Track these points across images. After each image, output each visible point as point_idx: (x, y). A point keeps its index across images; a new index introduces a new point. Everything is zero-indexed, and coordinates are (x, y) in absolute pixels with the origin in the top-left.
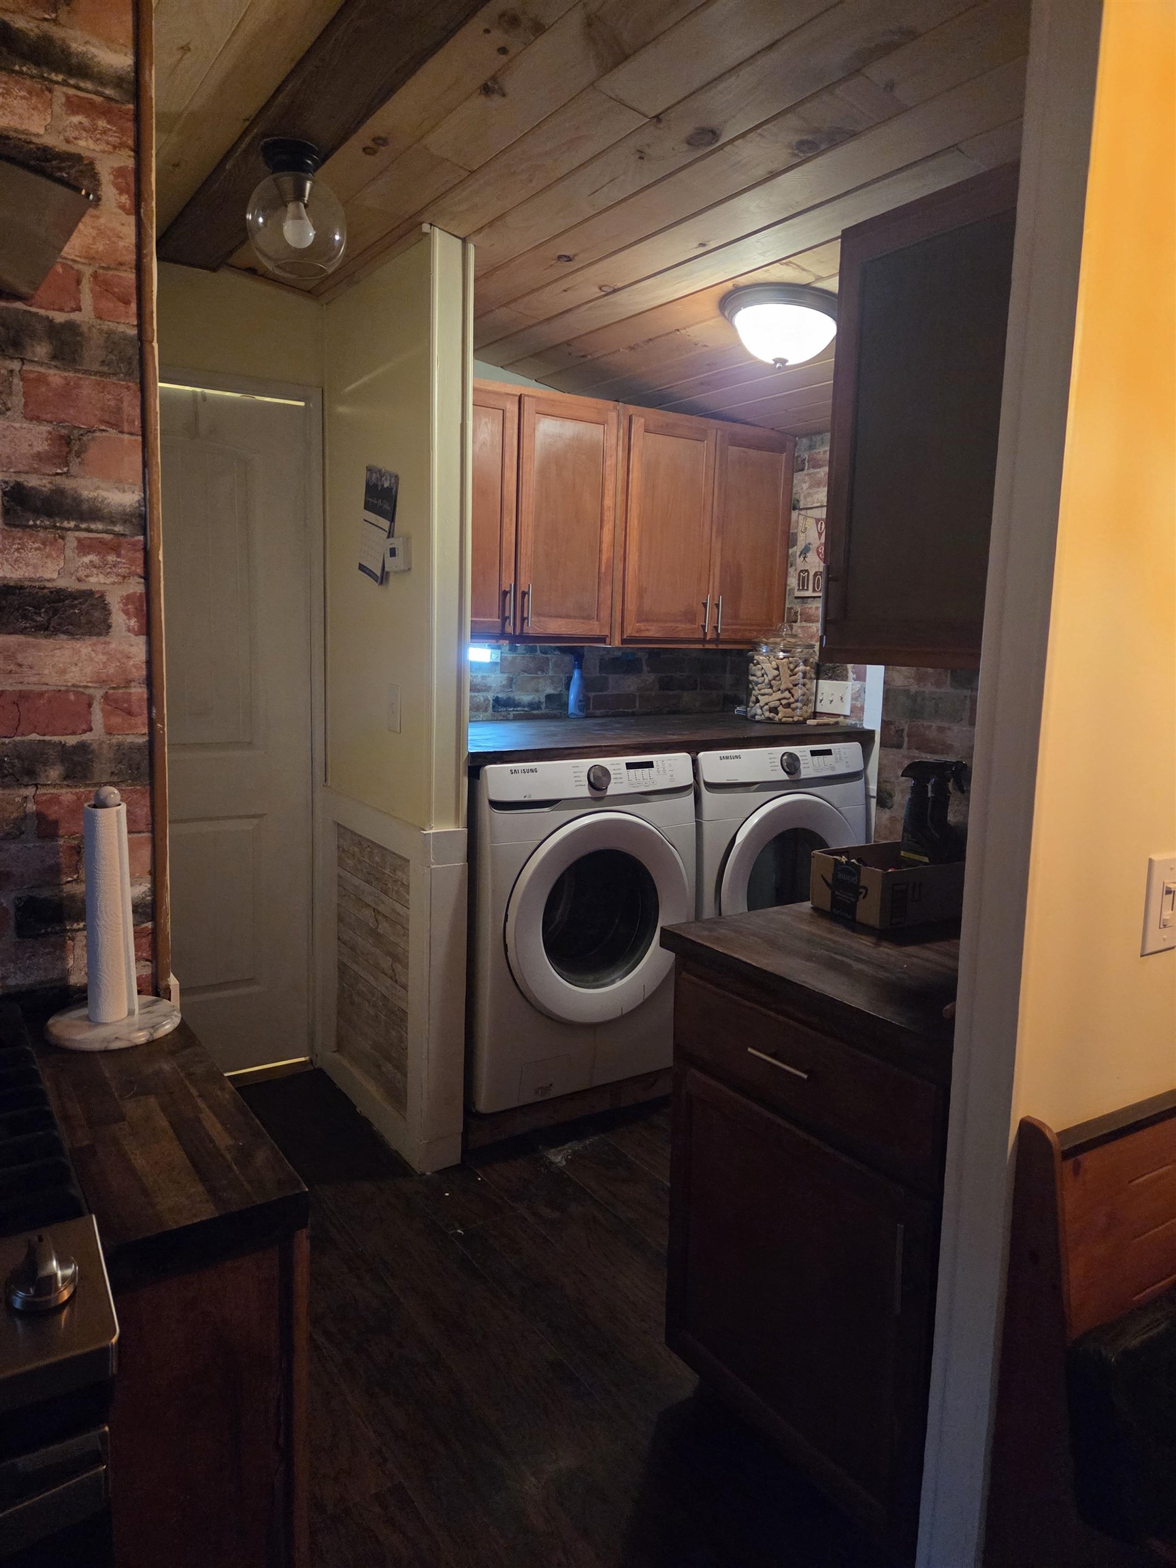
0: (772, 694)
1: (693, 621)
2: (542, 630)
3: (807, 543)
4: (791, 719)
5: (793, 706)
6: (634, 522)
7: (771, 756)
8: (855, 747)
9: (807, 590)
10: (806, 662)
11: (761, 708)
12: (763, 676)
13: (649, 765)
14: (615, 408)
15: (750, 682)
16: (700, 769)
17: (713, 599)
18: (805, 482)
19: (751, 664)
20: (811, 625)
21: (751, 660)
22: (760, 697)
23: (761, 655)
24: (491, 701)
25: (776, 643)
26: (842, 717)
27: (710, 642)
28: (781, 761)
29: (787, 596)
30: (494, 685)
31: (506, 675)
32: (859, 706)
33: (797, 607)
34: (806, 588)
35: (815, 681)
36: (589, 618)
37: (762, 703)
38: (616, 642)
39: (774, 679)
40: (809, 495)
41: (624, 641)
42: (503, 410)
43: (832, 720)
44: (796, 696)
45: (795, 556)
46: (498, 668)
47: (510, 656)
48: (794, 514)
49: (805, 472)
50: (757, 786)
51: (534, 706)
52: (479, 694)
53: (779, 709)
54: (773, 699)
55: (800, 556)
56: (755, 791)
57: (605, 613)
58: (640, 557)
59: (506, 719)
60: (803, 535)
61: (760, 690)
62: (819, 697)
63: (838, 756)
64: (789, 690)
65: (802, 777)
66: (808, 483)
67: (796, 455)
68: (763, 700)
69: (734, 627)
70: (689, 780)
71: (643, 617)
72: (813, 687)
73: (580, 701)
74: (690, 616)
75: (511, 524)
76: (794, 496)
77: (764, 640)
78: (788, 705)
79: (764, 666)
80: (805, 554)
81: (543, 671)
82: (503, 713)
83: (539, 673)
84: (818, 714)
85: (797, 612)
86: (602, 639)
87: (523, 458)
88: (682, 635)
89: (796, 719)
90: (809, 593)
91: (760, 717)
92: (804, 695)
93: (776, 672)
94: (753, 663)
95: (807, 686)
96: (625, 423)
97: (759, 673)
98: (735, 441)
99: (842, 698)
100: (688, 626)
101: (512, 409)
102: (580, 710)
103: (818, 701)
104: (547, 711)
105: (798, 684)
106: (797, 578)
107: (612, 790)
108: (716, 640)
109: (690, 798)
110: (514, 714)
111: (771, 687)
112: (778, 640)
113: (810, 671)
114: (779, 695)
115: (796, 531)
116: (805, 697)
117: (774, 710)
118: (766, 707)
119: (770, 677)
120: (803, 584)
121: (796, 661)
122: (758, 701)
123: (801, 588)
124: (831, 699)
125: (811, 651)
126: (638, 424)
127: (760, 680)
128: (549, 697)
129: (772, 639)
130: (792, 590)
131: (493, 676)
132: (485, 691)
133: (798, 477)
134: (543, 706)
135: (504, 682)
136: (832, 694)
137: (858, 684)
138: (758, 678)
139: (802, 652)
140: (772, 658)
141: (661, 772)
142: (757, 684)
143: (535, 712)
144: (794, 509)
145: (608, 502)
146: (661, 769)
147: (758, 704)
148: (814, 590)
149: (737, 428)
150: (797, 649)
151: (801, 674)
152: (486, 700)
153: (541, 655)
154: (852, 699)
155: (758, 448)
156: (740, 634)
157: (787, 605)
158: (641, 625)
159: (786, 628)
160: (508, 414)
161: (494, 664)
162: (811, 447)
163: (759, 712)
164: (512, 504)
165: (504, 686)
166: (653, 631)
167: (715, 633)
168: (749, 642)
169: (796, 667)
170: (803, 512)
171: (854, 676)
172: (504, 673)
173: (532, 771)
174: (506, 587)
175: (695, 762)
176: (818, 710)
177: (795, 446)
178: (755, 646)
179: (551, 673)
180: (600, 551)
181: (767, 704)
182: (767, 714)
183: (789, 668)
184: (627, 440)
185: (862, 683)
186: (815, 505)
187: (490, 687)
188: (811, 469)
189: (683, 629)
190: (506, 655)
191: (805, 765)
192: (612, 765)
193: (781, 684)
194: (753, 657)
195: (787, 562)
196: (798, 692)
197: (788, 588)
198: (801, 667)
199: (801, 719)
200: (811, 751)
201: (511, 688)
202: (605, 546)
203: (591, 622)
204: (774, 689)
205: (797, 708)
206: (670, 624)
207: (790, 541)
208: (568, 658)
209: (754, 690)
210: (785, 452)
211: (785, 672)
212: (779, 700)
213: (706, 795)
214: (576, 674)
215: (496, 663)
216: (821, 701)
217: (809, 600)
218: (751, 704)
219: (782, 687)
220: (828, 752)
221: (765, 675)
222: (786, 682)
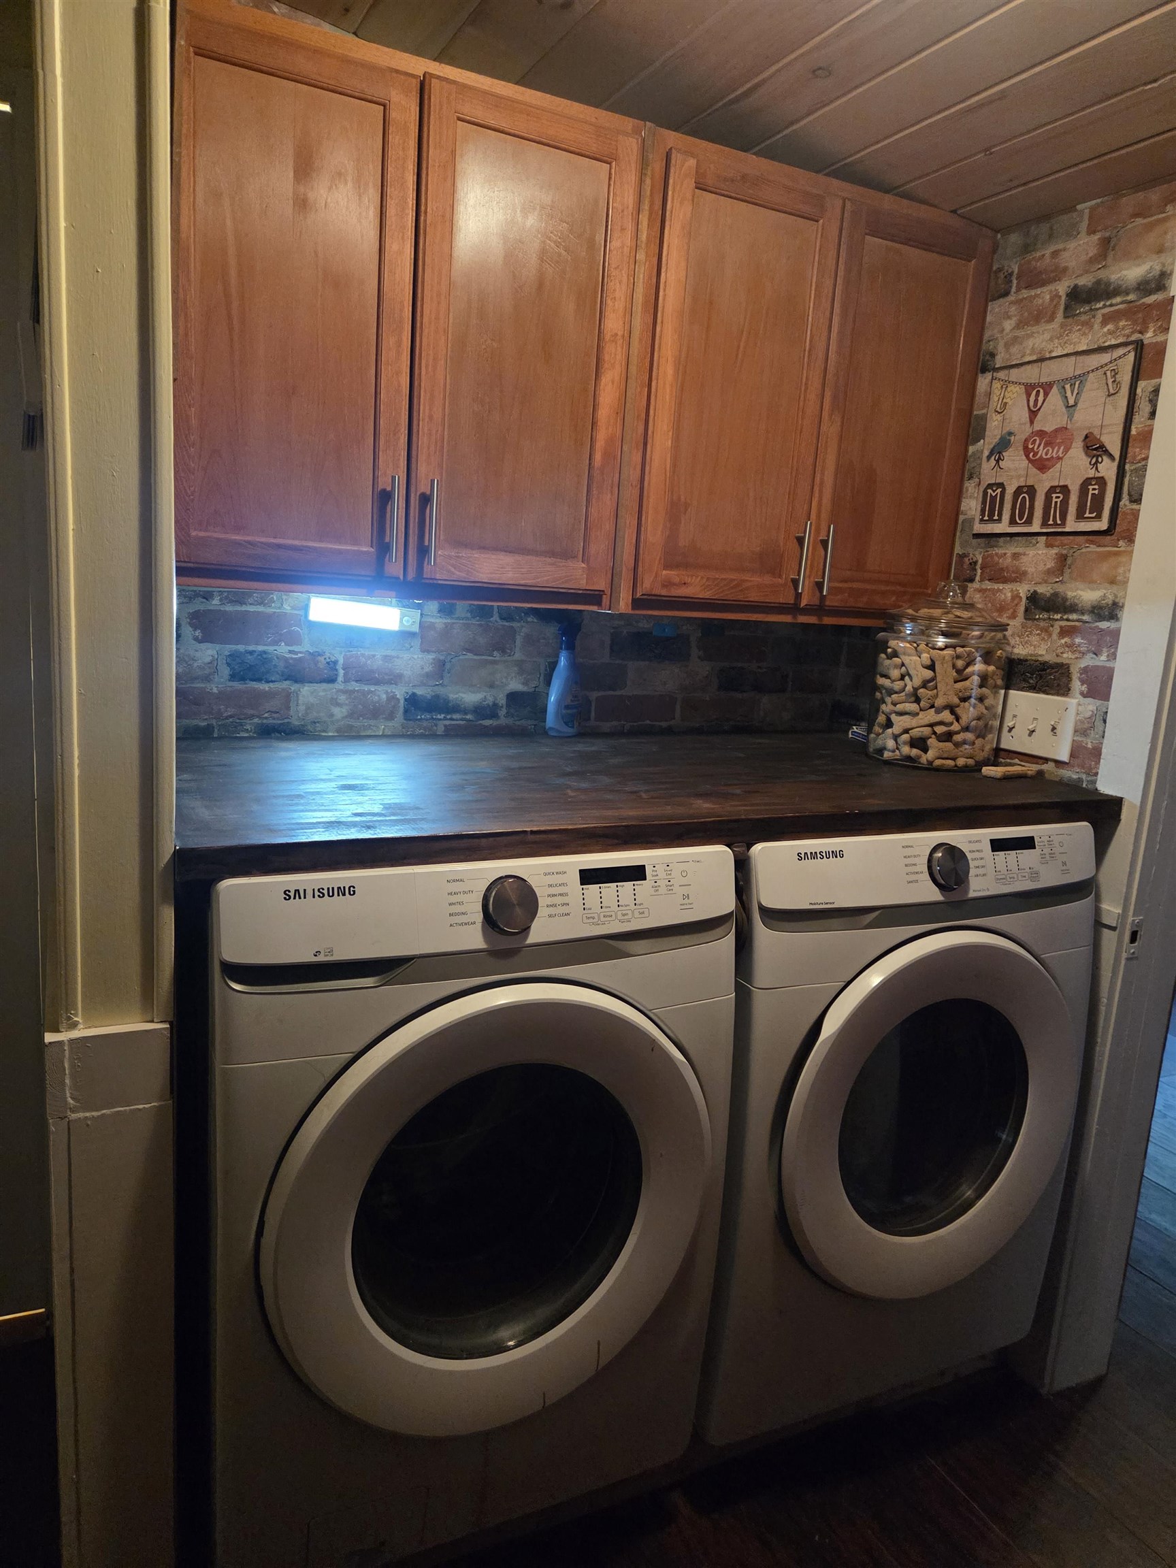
0: (918, 714)
1: (775, 571)
2: (463, 574)
3: (1004, 432)
4: (951, 763)
5: (957, 738)
6: (666, 371)
7: (908, 852)
8: (1083, 829)
9: (999, 520)
10: (987, 657)
11: (896, 737)
12: (902, 678)
13: (637, 873)
14: (637, 131)
15: (877, 688)
16: (754, 881)
17: (818, 531)
18: (1009, 318)
19: (883, 656)
20: (1001, 586)
21: (884, 646)
22: (894, 717)
23: (903, 639)
24: (402, 701)
25: (931, 619)
26: (1051, 765)
27: (807, 611)
28: (930, 861)
29: (958, 534)
30: (407, 673)
31: (431, 656)
32: (1090, 746)
33: (977, 553)
34: (996, 518)
35: (1003, 692)
36: (567, 555)
37: (896, 729)
38: (622, 604)
39: (925, 684)
40: (1015, 340)
41: (637, 603)
42: (384, 106)
43: (1030, 769)
44: (964, 720)
45: (980, 458)
46: (417, 643)
47: (440, 622)
48: (983, 382)
49: (1012, 298)
50: (877, 913)
51: (484, 711)
52: (376, 687)
53: (930, 742)
54: (919, 722)
55: (989, 458)
56: (870, 926)
57: (599, 547)
58: (677, 439)
59: (429, 736)
60: (999, 417)
61: (895, 704)
62: (1009, 723)
63: (1047, 851)
64: (952, 709)
65: (972, 894)
66: (1014, 319)
67: (994, 268)
68: (900, 723)
69: (855, 585)
70: (727, 903)
71: (675, 558)
72: (998, 704)
73: (567, 707)
74: (769, 561)
75: (399, 353)
76: (984, 347)
77: (910, 611)
78: (948, 737)
79: (906, 659)
80: (1000, 453)
81: (503, 651)
82: (425, 724)
83: (495, 653)
84: (1002, 753)
85: (976, 563)
86: (594, 597)
87: (426, 212)
88: (754, 596)
89: (961, 762)
90: (1003, 527)
91: (890, 754)
92: (979, 719)
93: (928, 674)
94: (886, 653)
95: (987, 702)
96: (657, 166)
97: (895, 673)
98: (877, 226)
99: (1054, 729)
100: (767, 579)
101: (405, 109)
102: (566, 723)
103: (1005, 729)
104: (510, 721)
105: (970, 697)
106: (980, 499)
107: (542, 931)
108: (819, 609)
109: (726, 944)
110: (445, 726)
111: (917, 700)
112: (936, 612)
113: (994, 673)
114: (930, 716)
115: (984, 411)
116: (981, 723)
117: (920, 743)
118: (905, 737)
119: (917, 682)
120: (991, 510)
121: (969, 654)
122: (889, 724)
123: (986, 518)
124: (1031, 727)
125: (1000, 635)
126: (684, 169)
127: (898, 685)
128: (513, 697)
129: (926, 610)
130: (970, 521)
131: (406, 656)
132: (390, 682)
133: (995, 308)
134: (503, 712)
135: (428, 669)
136: (1035, 719)
137: (1091, 705)
138: (893, 681)
139: (981, 637)
140: (922, 646)
141: (663, 890)
142: (891, 692)
143: (487, 722)
144: (984, 370)
145: (613, 323)
146: (662, 883)
147: (890, 731)
148: (1013, 522)
149: (887, 202)
150: (973, 630)
151: (976, 679)
152: (392, 698)
153: (501, 622)
154: (1076, 731)
155: (927, 247)
156: (865, 599)
157: (958, 550)
158: (673, 574)
159: (954, 591)
160: (394, 115)
161: (406, 635)
162: (1027, 249)
163: (890, 744)
164: (401, 310)
165: (427, 675)
166: (695, 586)
167: (818, 594)
168: (882, 614)
169: (968, 665)
170: (1001, 375)
171: (1084, 688)
172: (428, 652)
173: (342, 891)
174: (384, 483)
175: (742, 867)
176: (1003, 745)
177: (994, 251)
178: (891, 623)
179: (518, 655)
180: (594, 424)
181: (906, 731)
182: (906, 750)
183: (954, 666)
184: (658, 203)
185: (1099, 702)
186: (1027, 359)
187: (400, 676)
188: (1024, 291)
189: (756, 586)
190: (433, 620)
191: (981, 871)
192: (546, 874)
193: (937, 696)
194: (887, 642)
195: (964, 469)
196: (969, 712)
197: (961, 518)
198: (979, 666)
199: (971, 762)
200: (992, 841)
201: (442, 678)
202: (604, 413)
203: (570, 563)
204: (922, 703)
205: (964, 742)
206: (732, 576)
207: (973, 428)
208: (551, 630)
209: (884, 702)
210: (975, 258)
211: (945, 673)
212: (931, 725)
213: (763, 935)
214: (563, 661)
215: (412, 635)
216: (1010, 730)
217: (1002, 539)
218: (877, 729)
219: (939, 702)
220: (1027, 843)
221: (907, 678)
222: (946, 692)
